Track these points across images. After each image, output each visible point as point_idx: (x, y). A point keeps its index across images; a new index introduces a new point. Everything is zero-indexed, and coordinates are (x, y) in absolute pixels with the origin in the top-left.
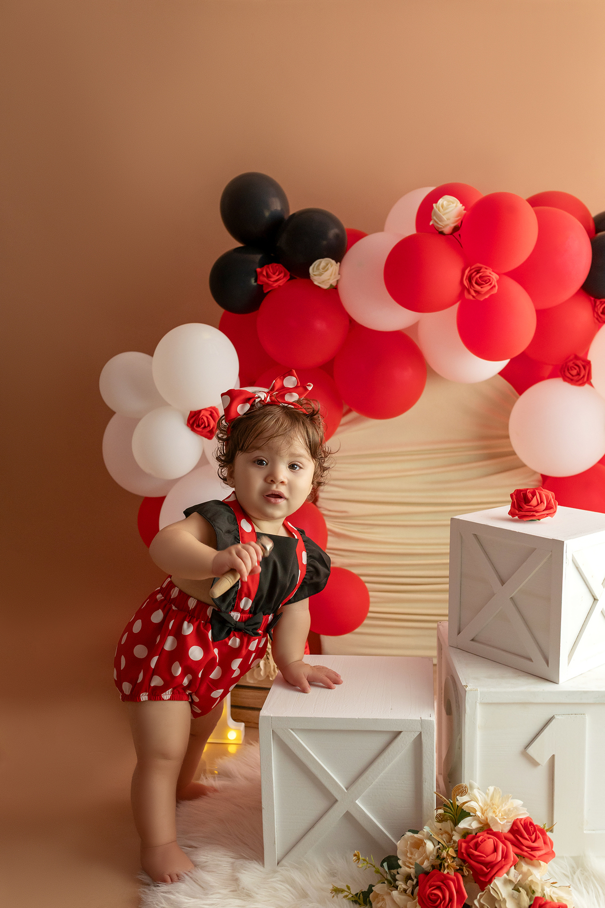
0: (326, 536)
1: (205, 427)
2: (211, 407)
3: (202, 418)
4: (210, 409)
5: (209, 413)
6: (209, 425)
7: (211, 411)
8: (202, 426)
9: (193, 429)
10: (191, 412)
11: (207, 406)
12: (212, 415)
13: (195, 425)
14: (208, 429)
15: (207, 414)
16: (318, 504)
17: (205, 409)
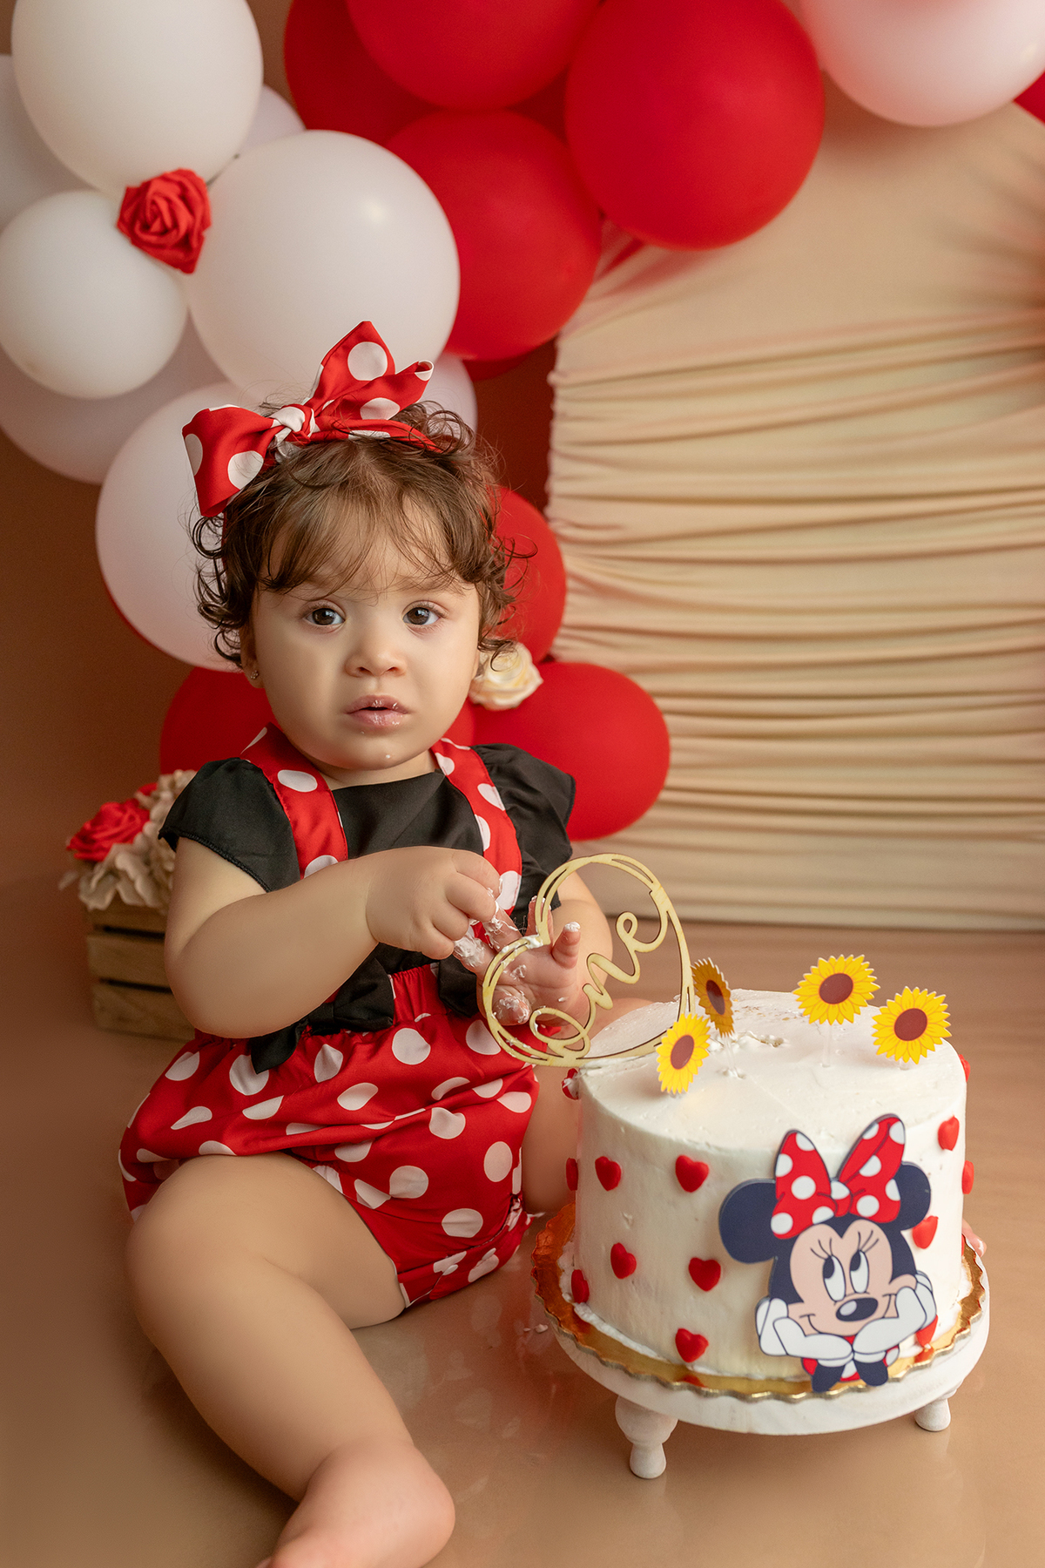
0: (563, 591)
1: (165, 231)
2: (180, 172)
3: (154, 203)
4: (177, 178)
5: (177, 189)
6: (176, 225)
7: (181, 184)
8: (156, 226)
9: (137, 242)
10: (129, 191)
11: (169, 167)
12: (184, 196)
13: (138, 226)
14: (173, 238)
15: (172, 192)
16: (551, 511)
17: (164, 178)
